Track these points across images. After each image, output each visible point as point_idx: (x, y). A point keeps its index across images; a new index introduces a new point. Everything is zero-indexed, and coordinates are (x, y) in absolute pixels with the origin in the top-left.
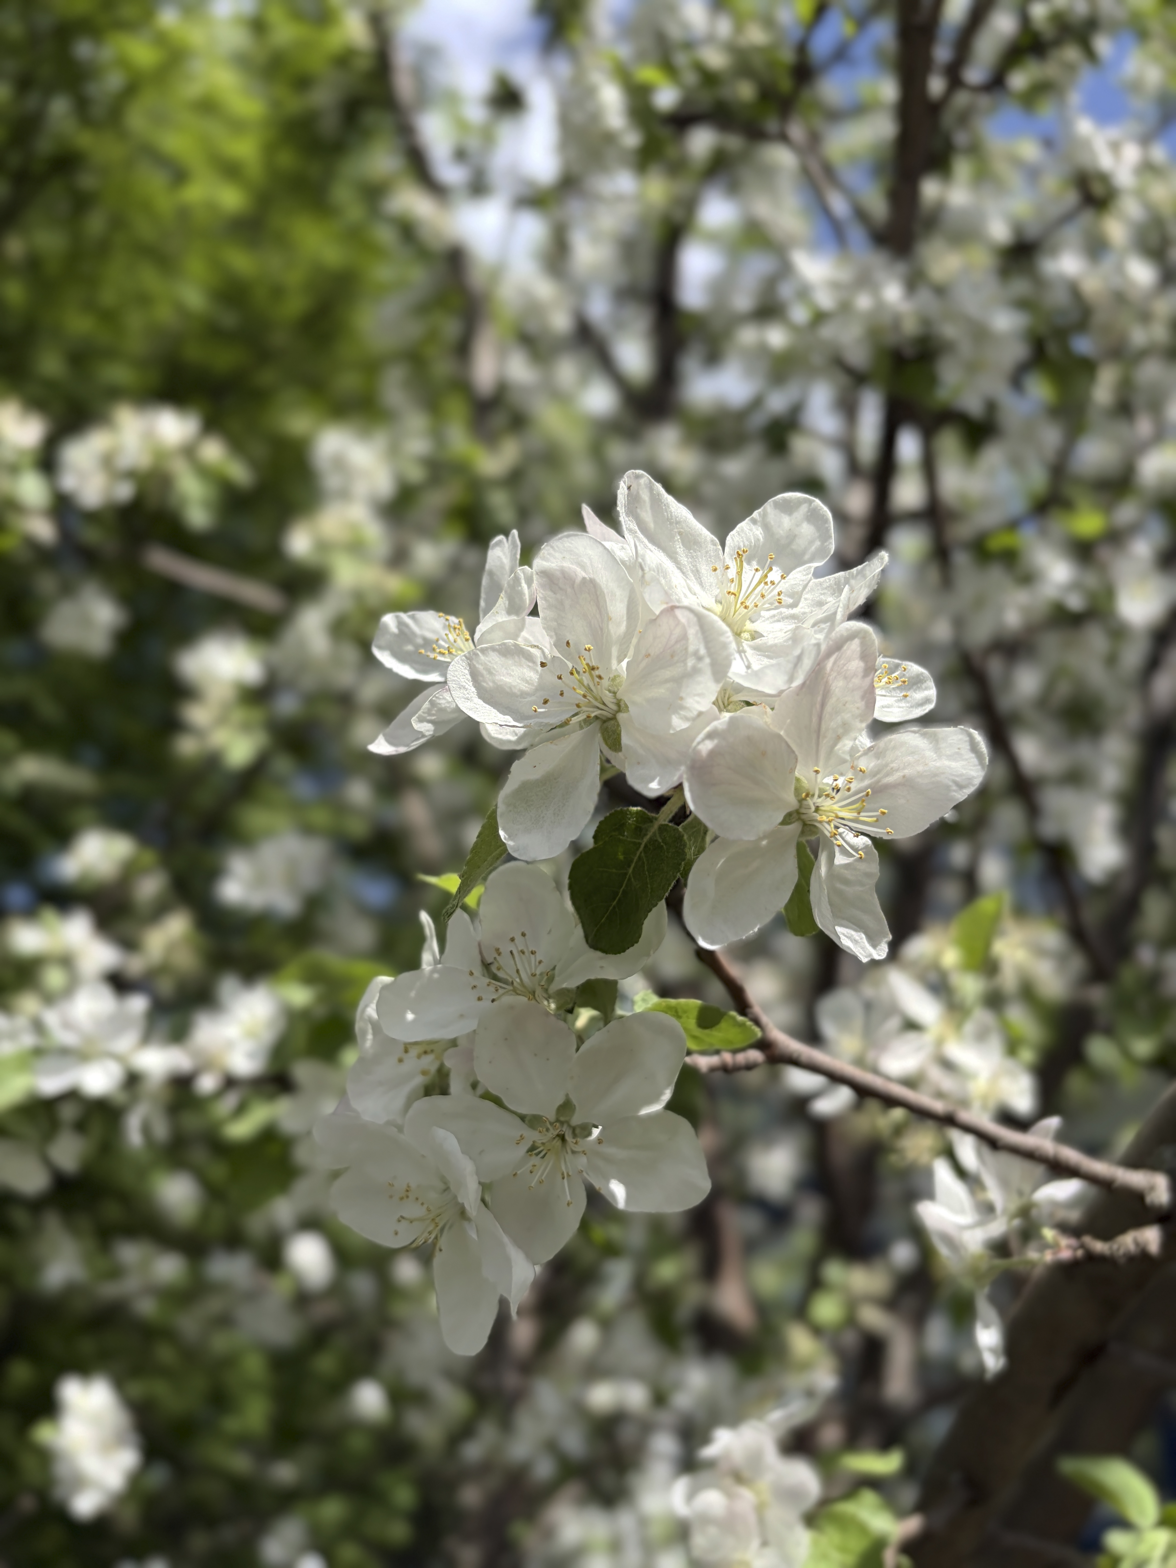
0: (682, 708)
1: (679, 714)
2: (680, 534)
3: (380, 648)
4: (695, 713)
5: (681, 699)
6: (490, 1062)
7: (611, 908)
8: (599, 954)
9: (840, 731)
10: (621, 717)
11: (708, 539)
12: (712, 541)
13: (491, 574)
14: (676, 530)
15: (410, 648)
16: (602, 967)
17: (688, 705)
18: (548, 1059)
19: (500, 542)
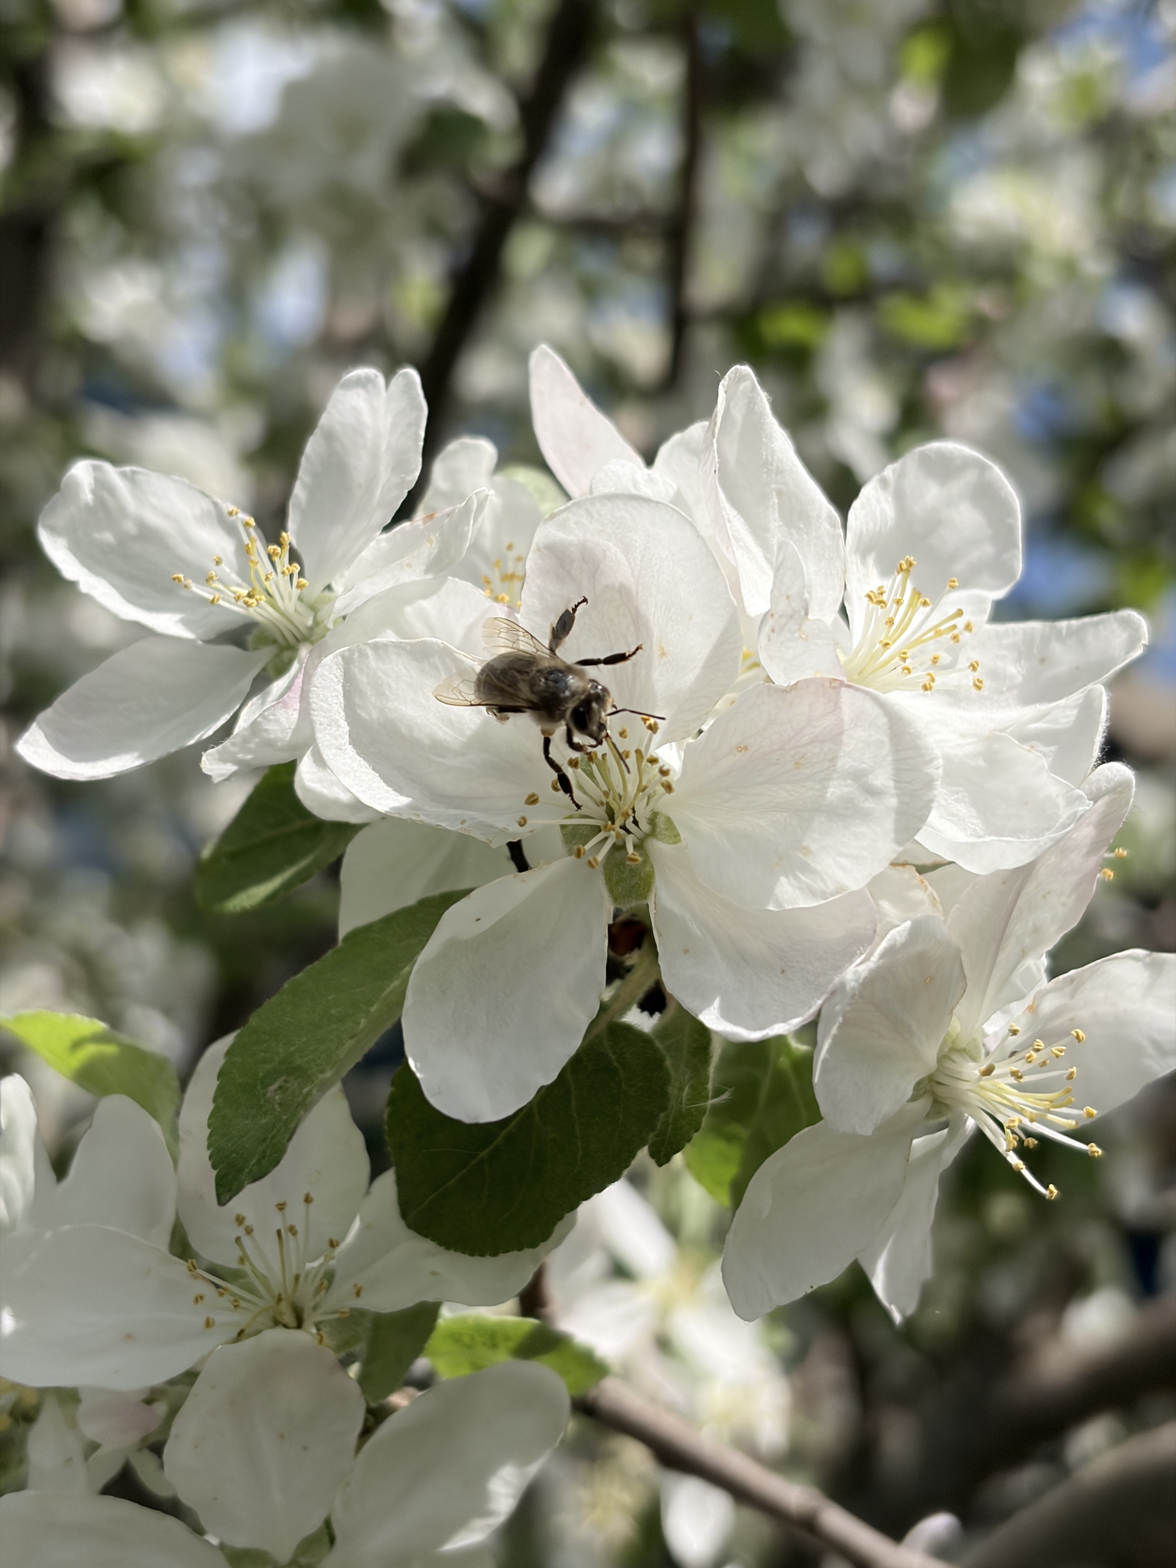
0: (805, 868)
1: (796, 878)
2: (779, 493)
3: (53, 530)
4: (832, 887)
5: (807, 851)
6: (196, 1447)
7: (474, 1162)
8: (428, 1245)
9: (1028, 941)
10: (659, 847)
11: (824, 514)
12: (830, 517)
13: (330, 437)
14: (774, 486)
15: (108, 537)
16: (434, 1273)
17: (819, 868)
18: (305, 1448)
19: (368, 381)
